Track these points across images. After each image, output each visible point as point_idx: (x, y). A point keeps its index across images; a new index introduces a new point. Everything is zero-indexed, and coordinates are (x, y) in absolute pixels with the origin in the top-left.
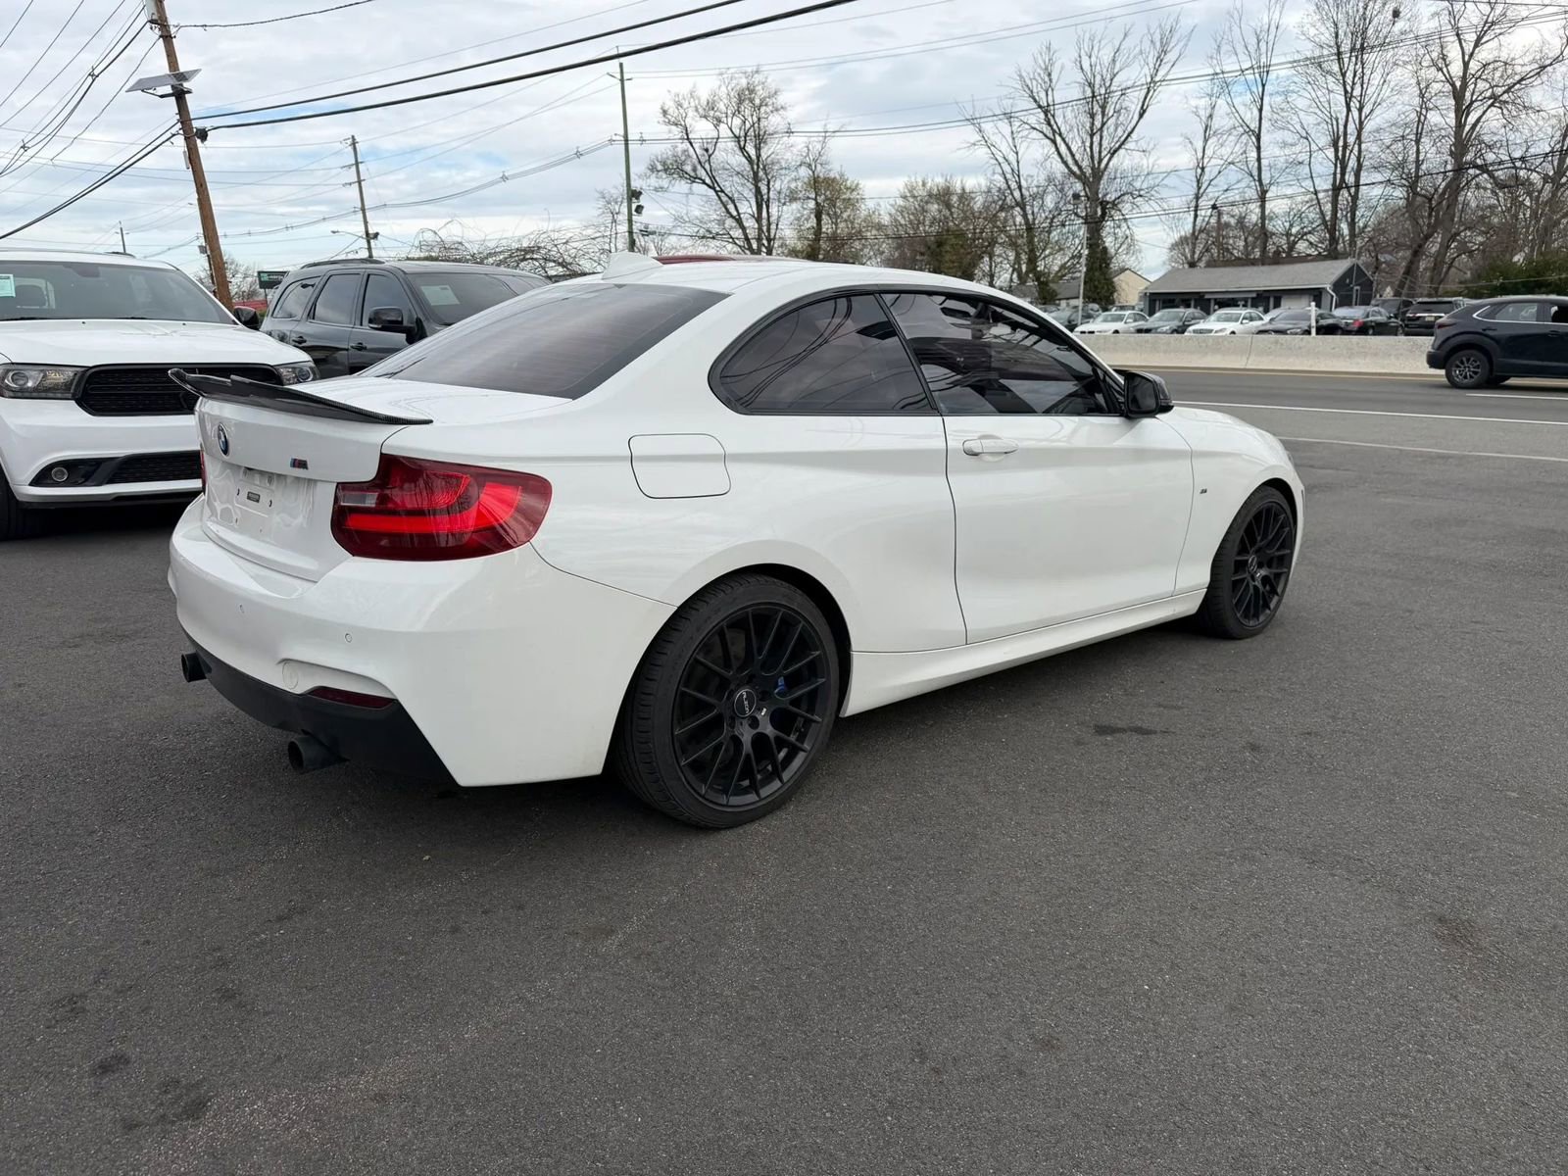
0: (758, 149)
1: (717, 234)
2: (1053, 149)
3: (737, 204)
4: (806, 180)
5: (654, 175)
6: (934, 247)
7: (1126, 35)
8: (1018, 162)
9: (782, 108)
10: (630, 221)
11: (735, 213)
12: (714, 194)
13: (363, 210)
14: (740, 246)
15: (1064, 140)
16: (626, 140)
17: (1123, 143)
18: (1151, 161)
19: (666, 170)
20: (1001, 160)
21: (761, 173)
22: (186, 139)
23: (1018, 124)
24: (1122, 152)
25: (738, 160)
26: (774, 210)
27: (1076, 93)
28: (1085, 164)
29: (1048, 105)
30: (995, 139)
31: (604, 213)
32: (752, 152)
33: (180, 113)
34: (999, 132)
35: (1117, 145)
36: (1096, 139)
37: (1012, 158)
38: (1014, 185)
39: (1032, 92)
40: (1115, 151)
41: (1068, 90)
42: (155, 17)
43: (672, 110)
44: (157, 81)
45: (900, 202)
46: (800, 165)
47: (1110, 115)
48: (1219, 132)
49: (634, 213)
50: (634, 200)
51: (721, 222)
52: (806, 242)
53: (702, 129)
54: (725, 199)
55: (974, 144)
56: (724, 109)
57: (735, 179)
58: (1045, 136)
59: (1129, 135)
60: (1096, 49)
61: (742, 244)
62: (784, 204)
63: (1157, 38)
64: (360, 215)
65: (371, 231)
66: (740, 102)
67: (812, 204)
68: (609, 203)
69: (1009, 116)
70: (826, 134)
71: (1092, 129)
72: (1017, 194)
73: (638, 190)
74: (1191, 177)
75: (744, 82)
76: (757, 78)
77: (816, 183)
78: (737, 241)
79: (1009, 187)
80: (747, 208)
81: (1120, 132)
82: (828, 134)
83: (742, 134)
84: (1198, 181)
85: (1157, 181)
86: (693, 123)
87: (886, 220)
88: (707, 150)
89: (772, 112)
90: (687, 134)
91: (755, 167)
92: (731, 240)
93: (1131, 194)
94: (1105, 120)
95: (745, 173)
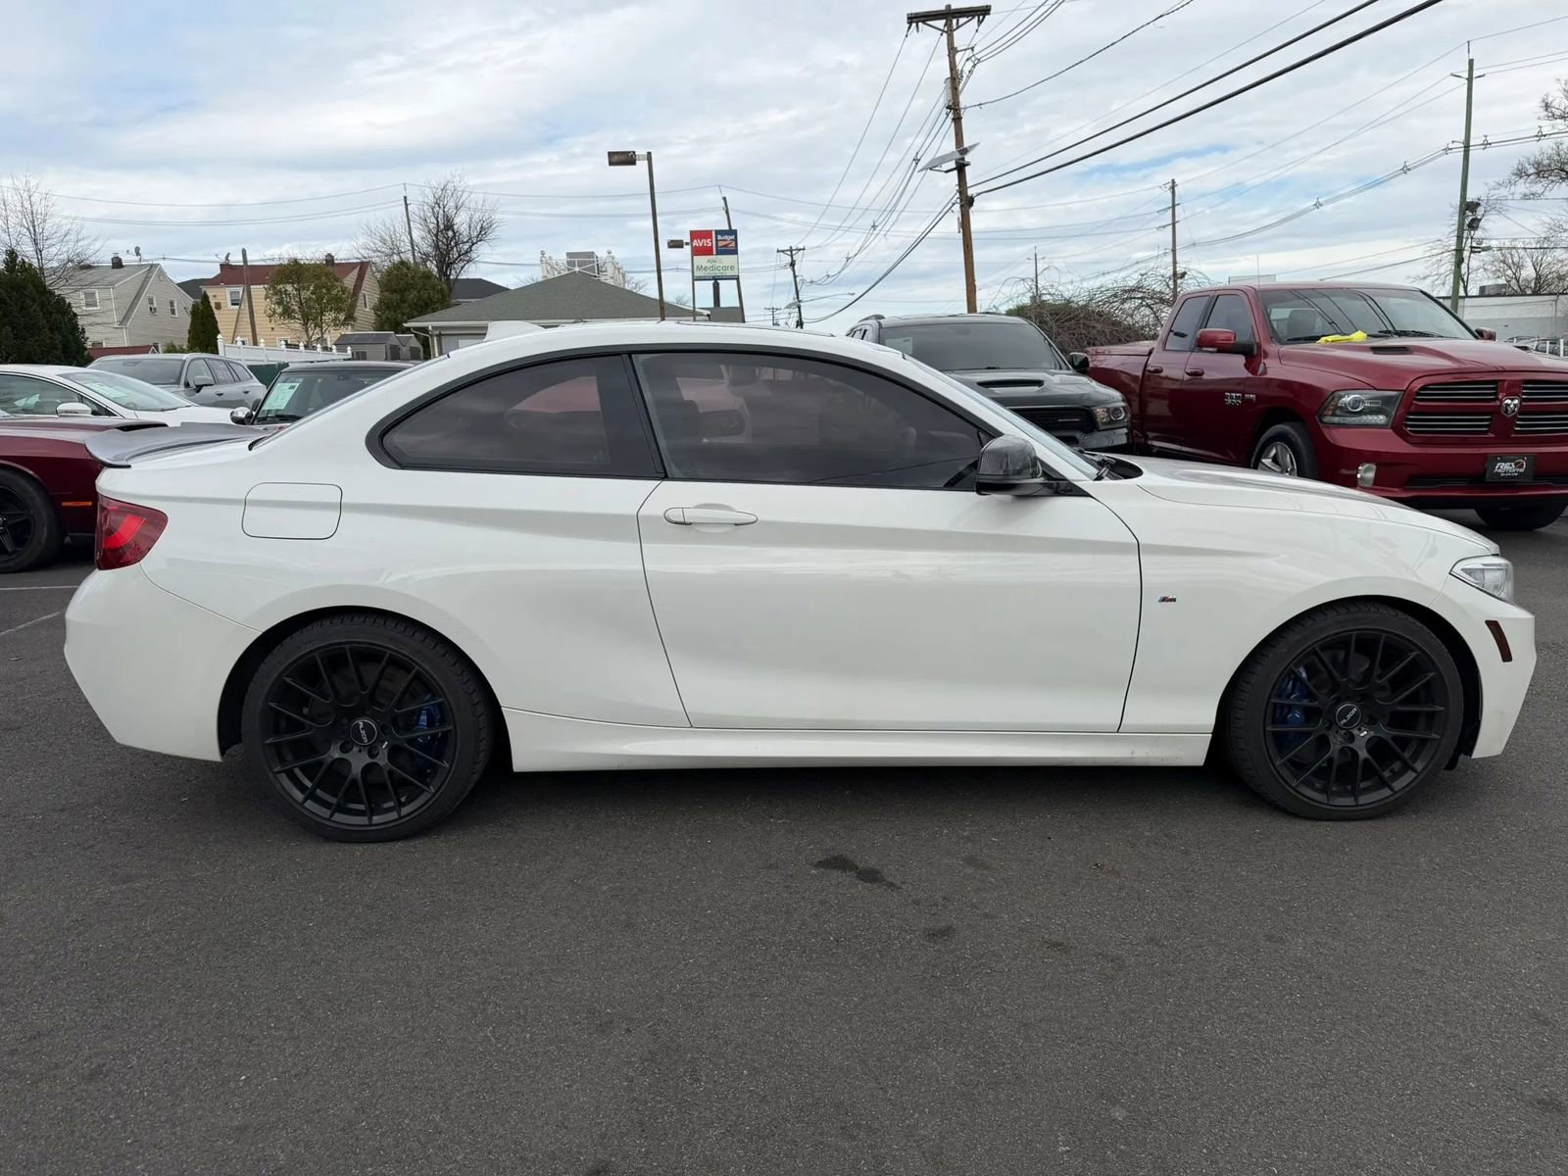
10: (1460, 238)
13: (1173, 251)
16: (1467, 147)
19: (1540, 173)
22: (961, 206)
33: (959, 185)
42: (951, 103)
44: (944, 159)
49: (1466, 228)
50: (1468, 213)
64: (1170, 257)
65: (1179, 270)
73: (1481, 201)
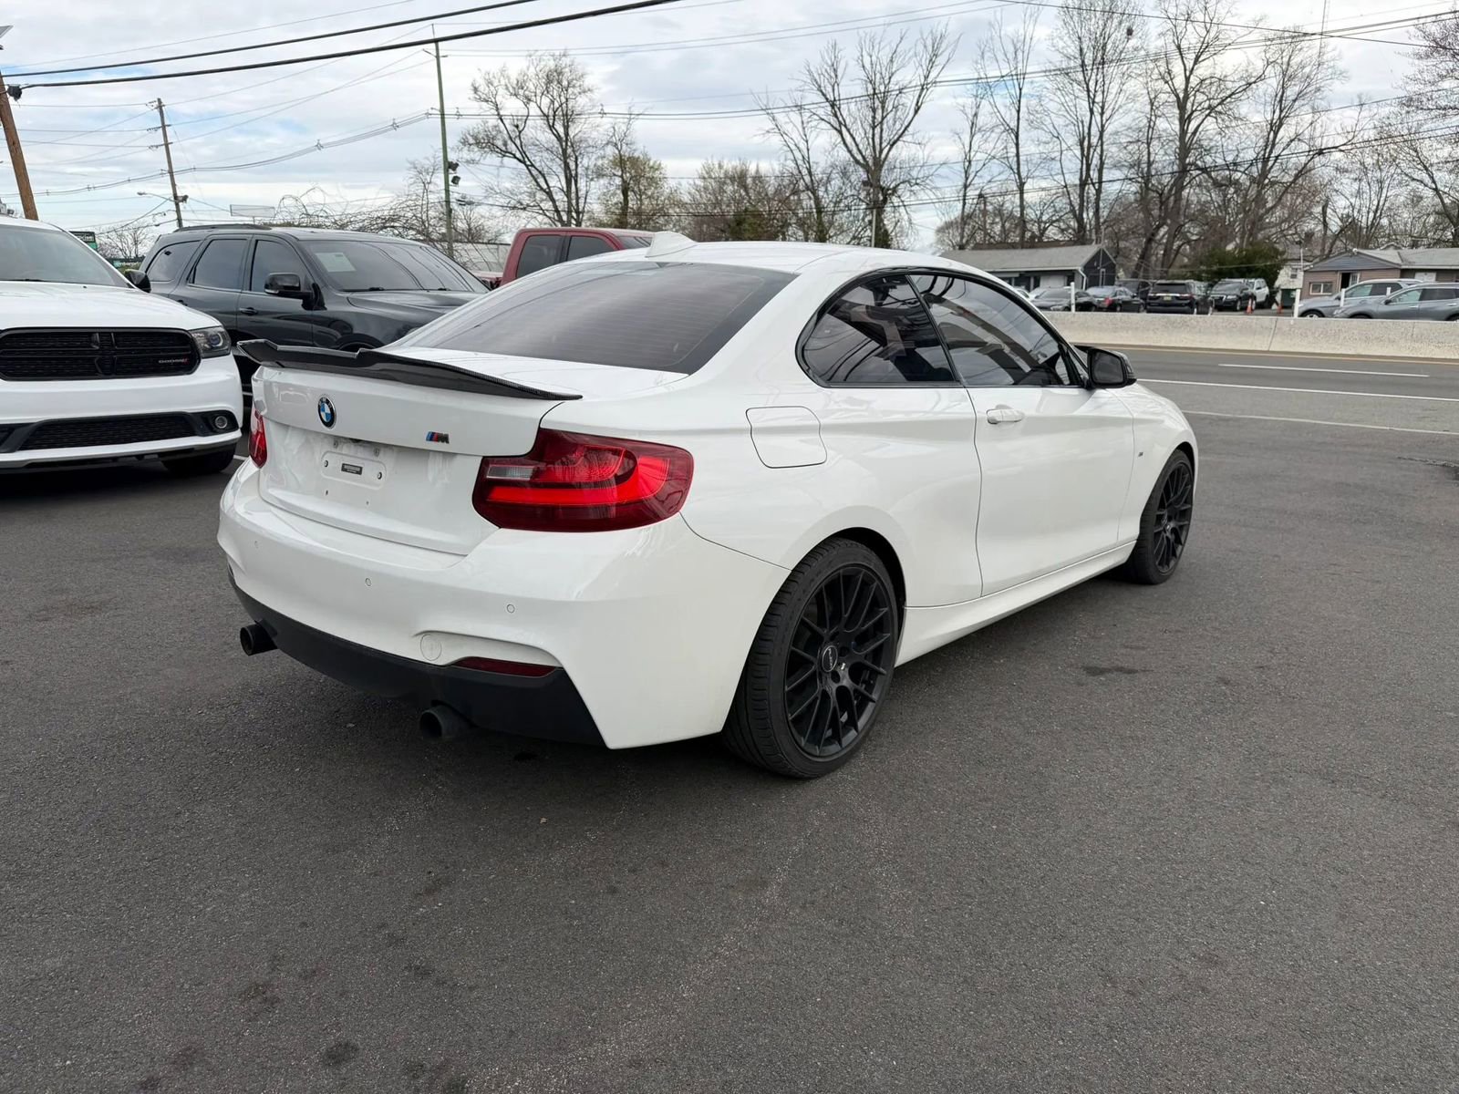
0: (566, 128)
1: (528, 205)
2: (840, 139)
3: (547, 178)
4: (611, 158)
5: (466, 148)
6: (733, 225)
7: (902, 39)
8: (808, 150)
9: (589, 90)
10: (447, 191)
11: (545, 187)
12: (525, 168)
13: (171, 173)
14: (550, 218)
15: (848, 130)
16: (443, 115)
17: (900, 136)
18: (926, 153)
19: (478, 143)
20: (793, 147)
21: (569, 150)
23: (809, 114)
24: (899, 143)
25: (547, 138)
26: (582, 183)
27: (859, 89)
28: (868, 153)
29: (835, 100)
30: (788, 128)
31: (415, 182)
32: (561, 131)
34: (791, 122)
35: (896, 138)
36: (878, 130)
37: (803, 146)
38: (805, 172)
39: (820, 86)
40: (894, 143)
41: (852, 87)
43: (483, 88)
45: (700, 183)
46: (607, 144)
47: (889, 109)
48: (984, 128)
49: (451, 183)
50: (451, 171)
51: (532, 195)
52: (615, 217)
53: (512, 106)
54: (535, 172)
55: (768, 132)
56: (532, 88)
57: (545, 154)
58: (832, 126)
59: (906, 129)
60: (876, 49)
61: (552, 216)
62: (592, 180)
63: (929, 43)
64: (168, 177)
65: (179, 194)
66: (549, 81)
67: (618, 181)
68: (420, 173)
69: (800, 108)
70: (631, 116)
71: (874, 122)
72: (807, 179)
73: (454, 162)
74: (960, 168)
75: (552, 64)
76: (566, 61)
77: (621, 162)
78: (548, 214)
79: (800, 172)
80: (557, 182)
81: (898, 125)
82: (632, 116)
83: (551, 113)
84: (966, 172)
85: (931, 172)
86: (504, 100)
87: (686, 198)
88: (517, 126)
89: (580, 93)
90: (497, 109)
91: (564, 144)
92: (541, 212)
93: (909, 182)
94: (885, 114)
95: (554, 149)
